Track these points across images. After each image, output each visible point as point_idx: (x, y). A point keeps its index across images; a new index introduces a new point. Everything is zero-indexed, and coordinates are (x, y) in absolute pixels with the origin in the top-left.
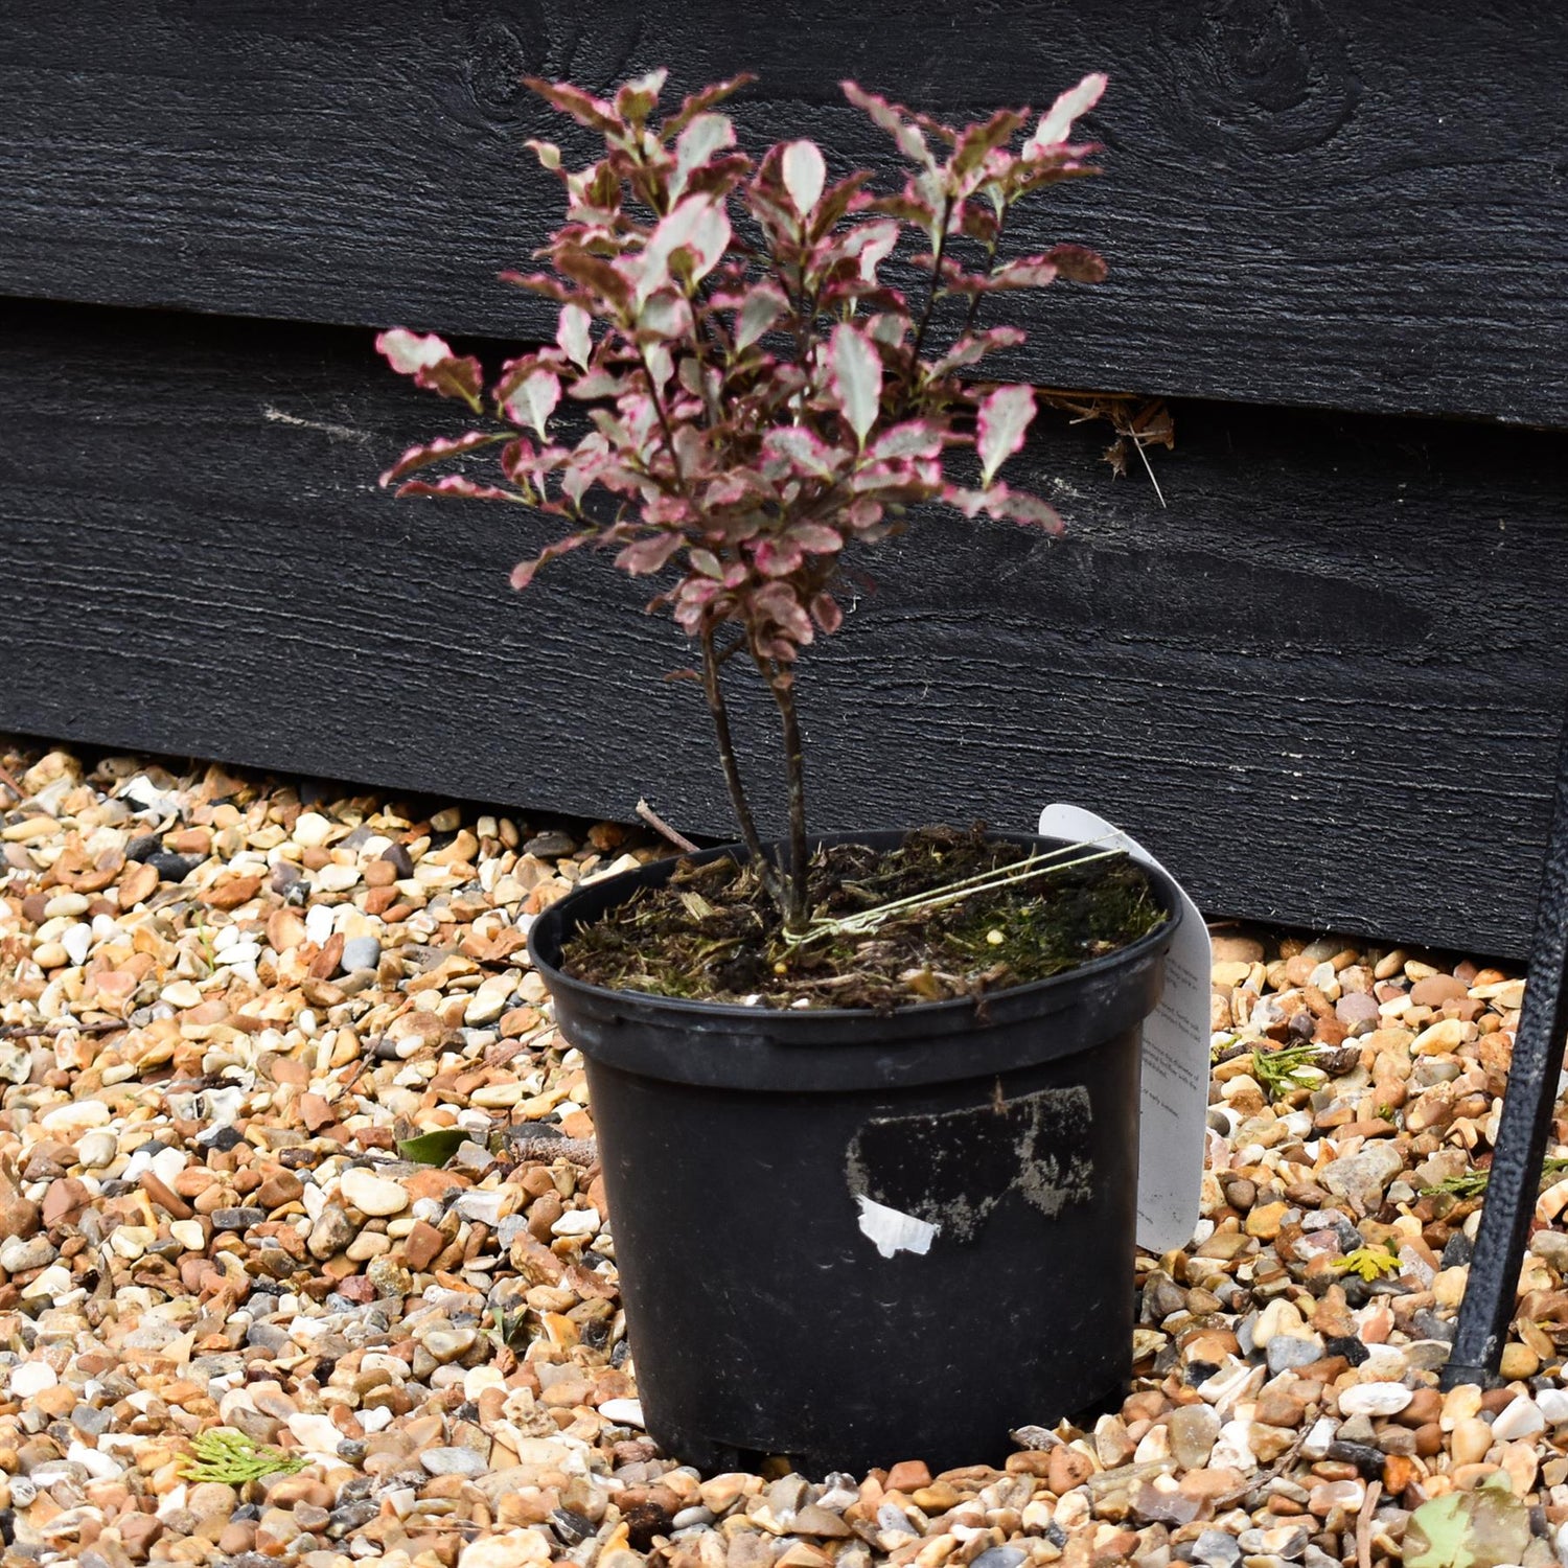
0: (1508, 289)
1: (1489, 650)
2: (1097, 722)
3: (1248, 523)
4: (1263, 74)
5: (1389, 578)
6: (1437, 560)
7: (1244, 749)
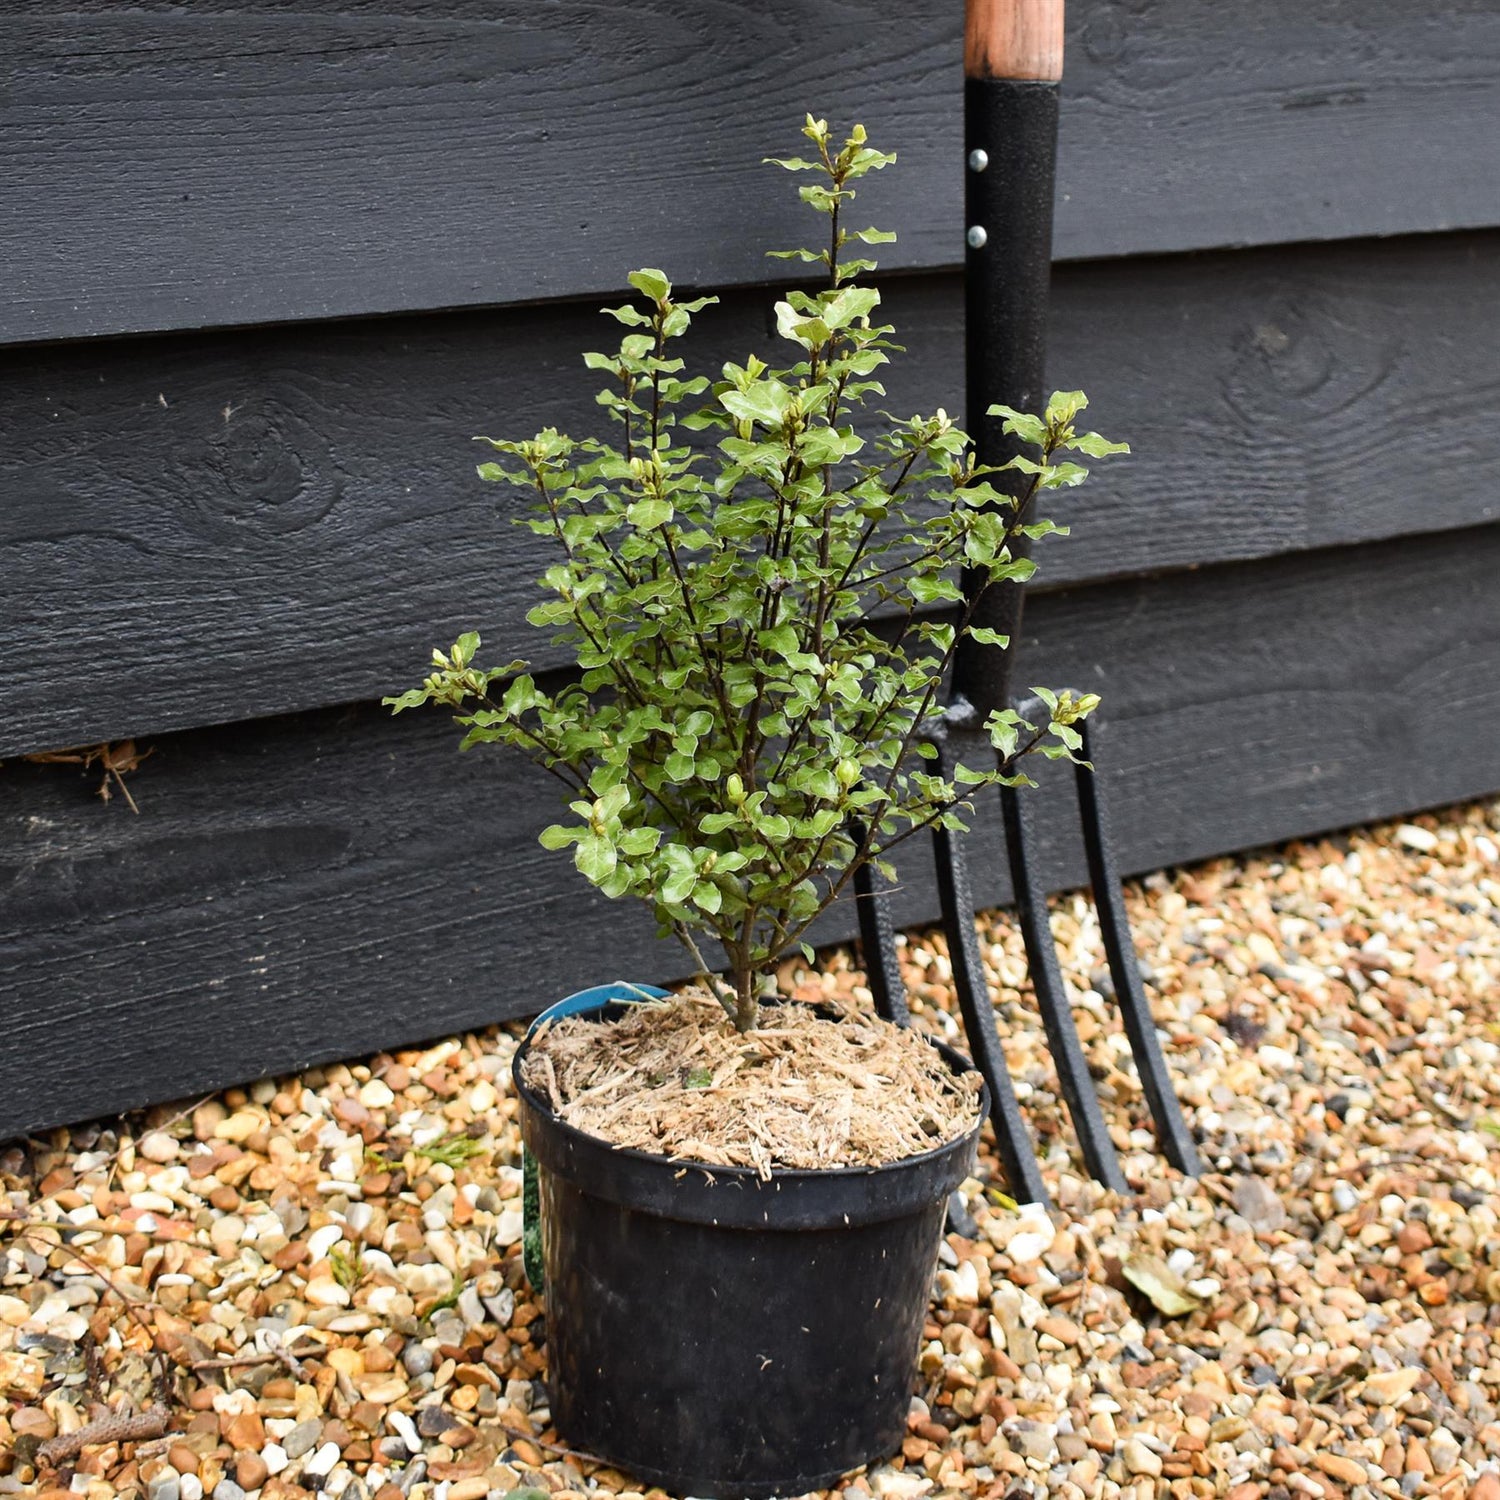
0: (474, 592)
1: (391, 842)
2: (93, 988)
3: (201, 807)
4: (265, 479)
5: (315, 814)
6: (347, 793)
7: (220, 966)
